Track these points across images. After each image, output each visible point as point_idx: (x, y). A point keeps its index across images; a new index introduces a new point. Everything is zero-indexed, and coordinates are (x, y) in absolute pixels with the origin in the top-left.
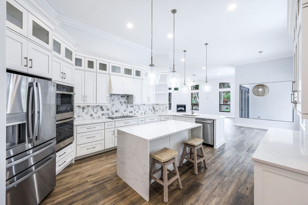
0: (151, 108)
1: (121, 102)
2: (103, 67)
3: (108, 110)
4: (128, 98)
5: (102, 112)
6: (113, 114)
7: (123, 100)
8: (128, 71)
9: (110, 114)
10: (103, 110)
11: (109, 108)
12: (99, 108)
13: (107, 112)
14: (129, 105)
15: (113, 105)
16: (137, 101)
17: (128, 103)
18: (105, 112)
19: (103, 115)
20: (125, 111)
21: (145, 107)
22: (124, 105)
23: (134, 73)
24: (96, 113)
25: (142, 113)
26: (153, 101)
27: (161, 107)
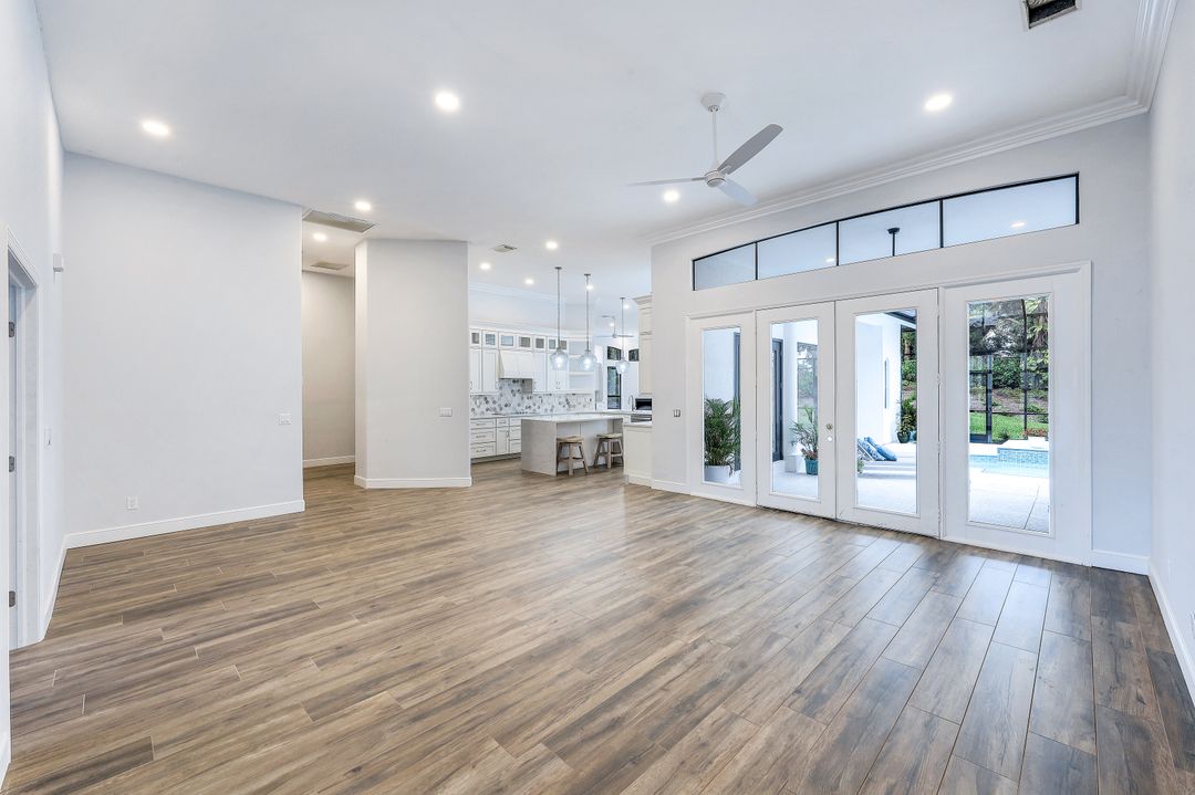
0: (562, 400)
1: (512, 391)
2: (490, 338)
3: (494, 402)
4: (524, 384)
5: (486, 406)
6: (501, 409)
7: (516, 387)
8: (525, 342)
9: (498, 410)
10: (487, 402)
11: (496, 399)
12: (482, 399)
13: (493, 406)
14: (525, 397)
15: (501, 395)
16: (538, 388)
17: (524, 392)
18: (491, 405)
19: (487, 410)
20: (519, 405)
21: (551, 399)
22: (517, 395)
23: (533, 343)
24: (479, 407)
25: (546, 410)
26: (565, 388)
27: (582, 400)
